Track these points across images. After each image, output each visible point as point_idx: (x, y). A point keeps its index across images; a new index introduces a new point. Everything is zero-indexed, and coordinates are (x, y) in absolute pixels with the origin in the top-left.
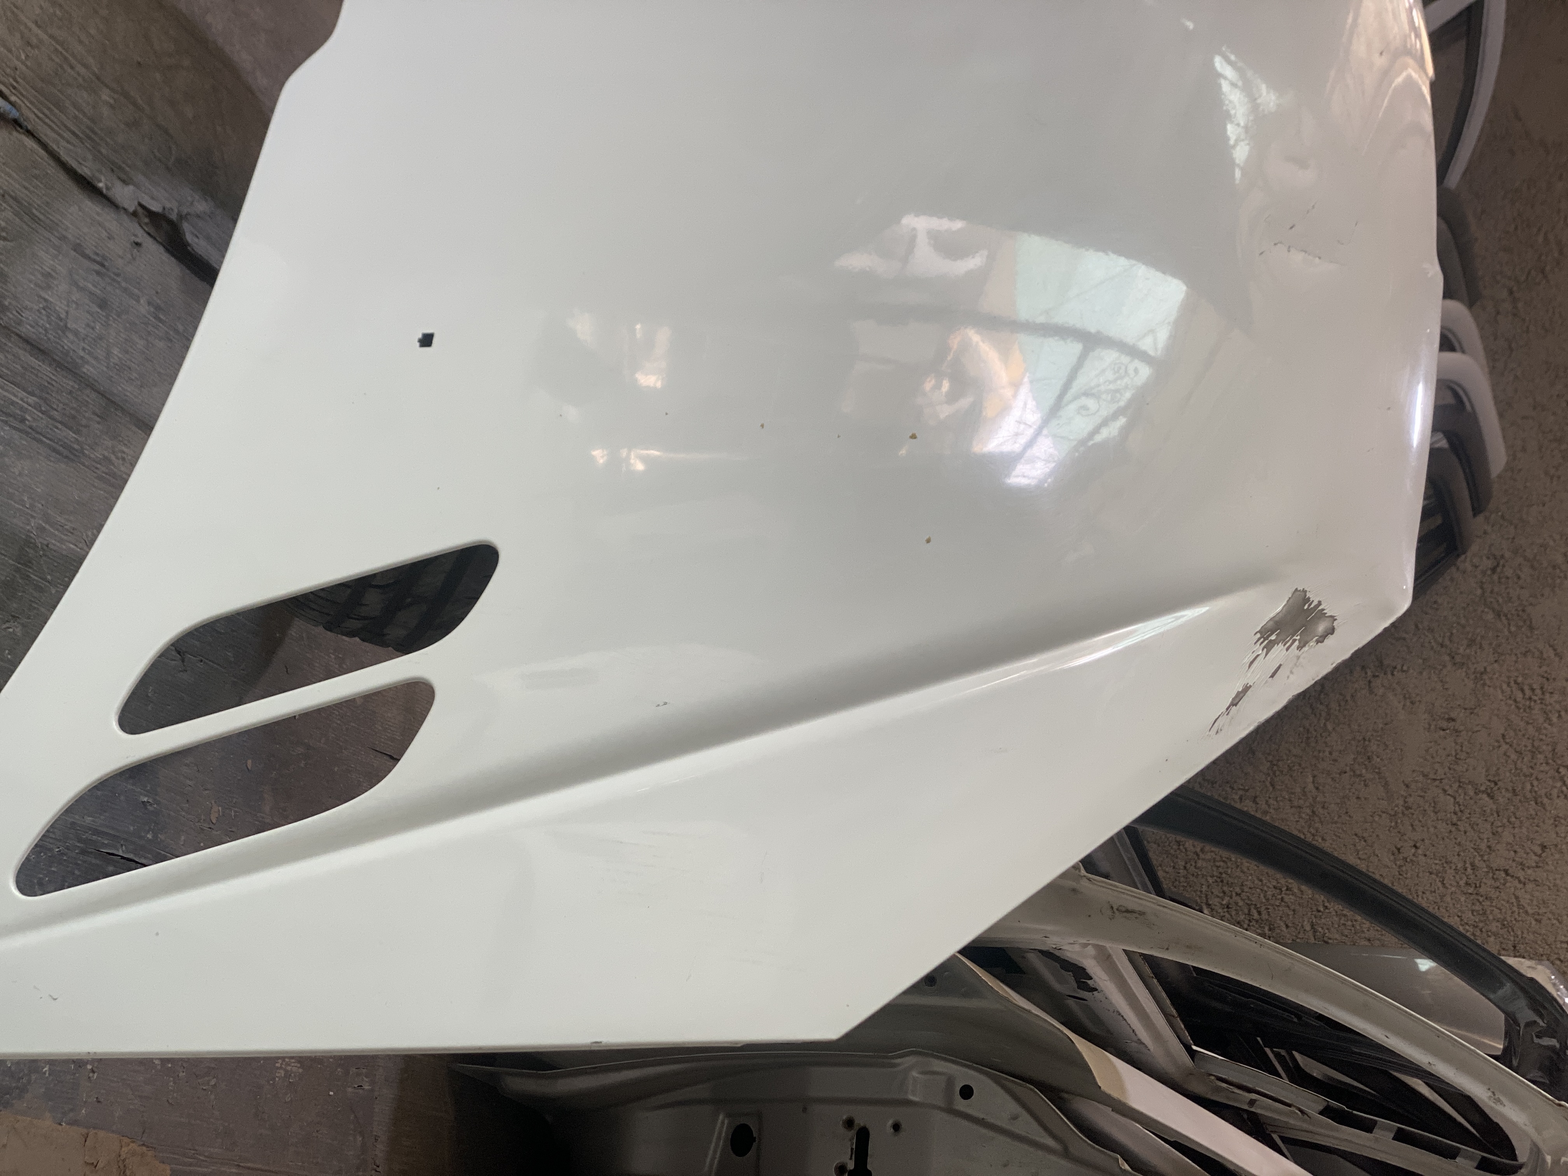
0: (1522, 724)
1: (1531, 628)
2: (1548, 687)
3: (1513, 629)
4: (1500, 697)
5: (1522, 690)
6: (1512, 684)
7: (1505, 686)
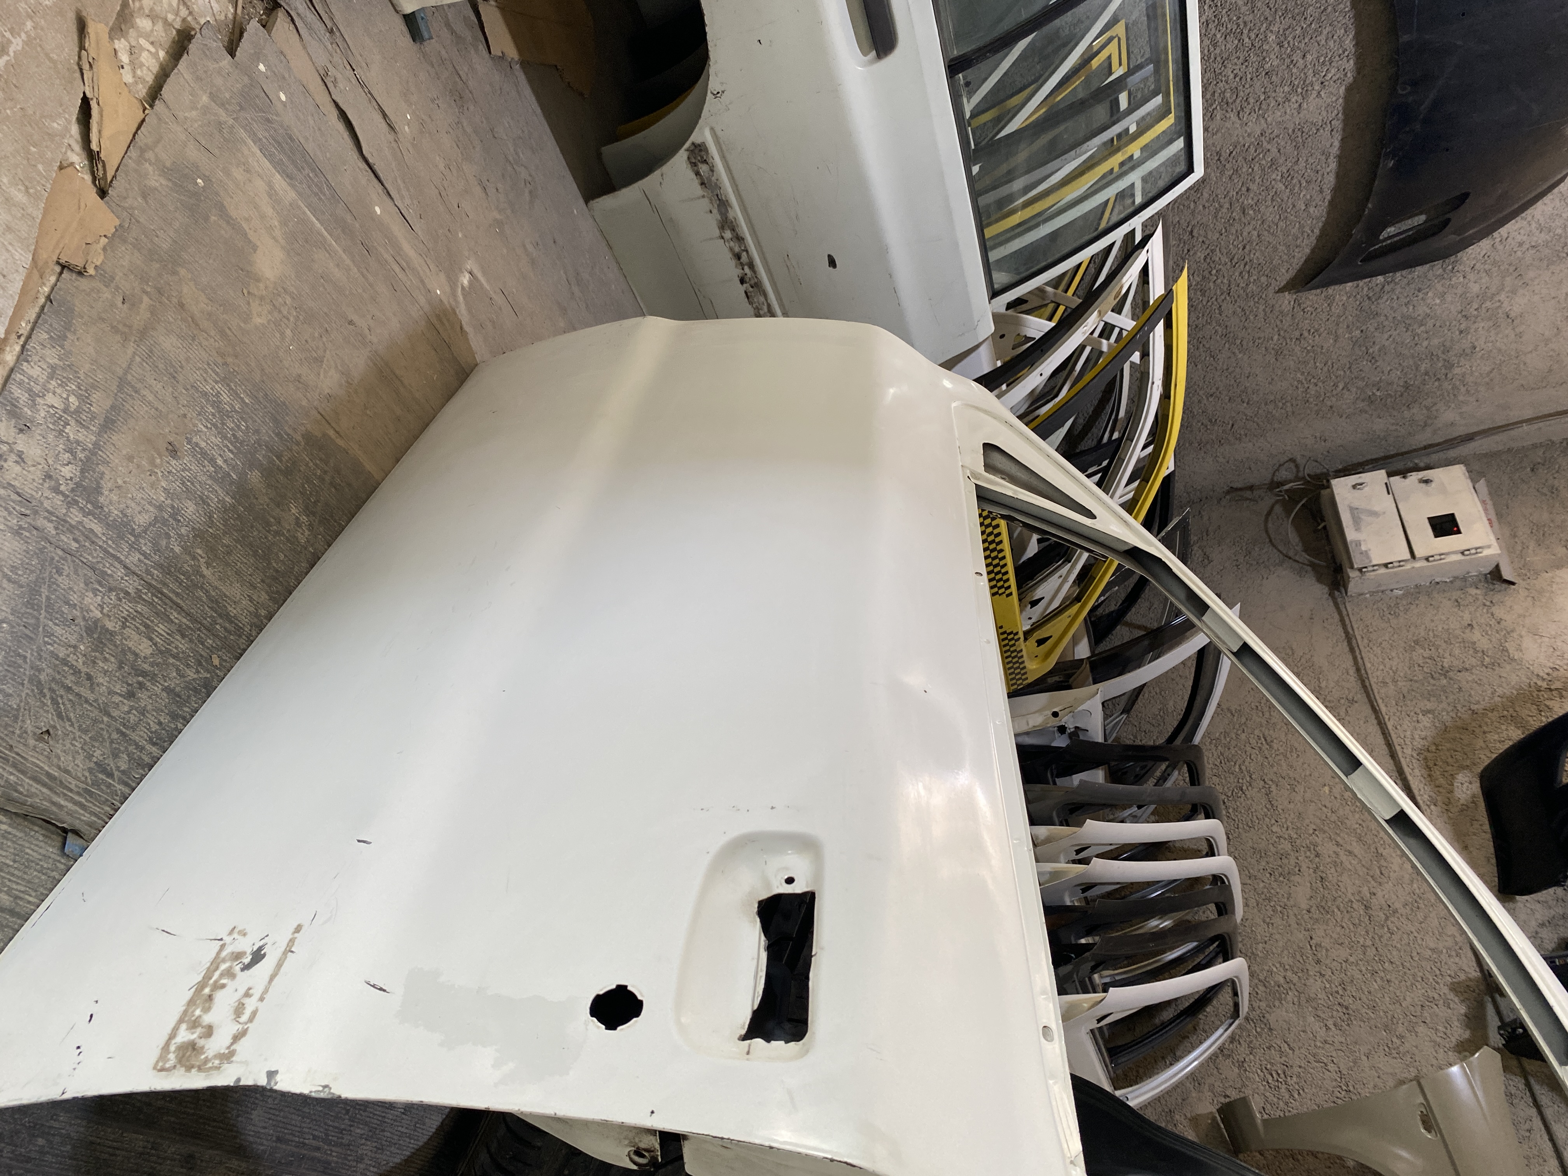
0: (1275, 1100)
1: (1270, 1029)
2: (1288, 1073)
3: (1258, 1030)
4: (1257, 1079)
5: (1272, 1075)
6: (1264, 1070)
7: (1259, 1071)
